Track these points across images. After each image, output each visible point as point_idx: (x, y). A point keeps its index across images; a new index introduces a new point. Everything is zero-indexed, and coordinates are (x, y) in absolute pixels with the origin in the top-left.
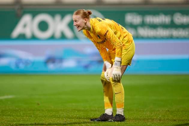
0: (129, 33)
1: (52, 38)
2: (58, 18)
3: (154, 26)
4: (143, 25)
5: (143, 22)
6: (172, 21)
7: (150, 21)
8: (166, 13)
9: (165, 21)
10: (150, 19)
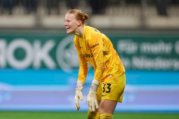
0: (121, 62)
1: (31, 67)
2: (37, 44)
3: (151, 56)
4: (139, 54)
5: (139, 50)
6: (173, 50)
7: (147, 50)
8: (166, 41)
9: (165, 50)
10: (146, 47)
